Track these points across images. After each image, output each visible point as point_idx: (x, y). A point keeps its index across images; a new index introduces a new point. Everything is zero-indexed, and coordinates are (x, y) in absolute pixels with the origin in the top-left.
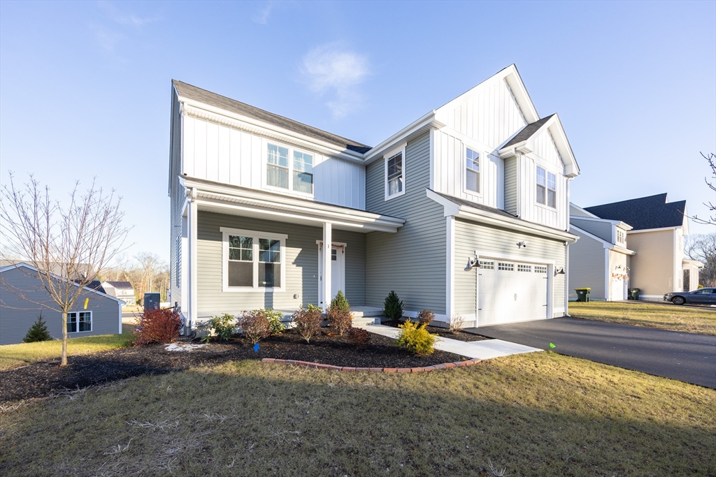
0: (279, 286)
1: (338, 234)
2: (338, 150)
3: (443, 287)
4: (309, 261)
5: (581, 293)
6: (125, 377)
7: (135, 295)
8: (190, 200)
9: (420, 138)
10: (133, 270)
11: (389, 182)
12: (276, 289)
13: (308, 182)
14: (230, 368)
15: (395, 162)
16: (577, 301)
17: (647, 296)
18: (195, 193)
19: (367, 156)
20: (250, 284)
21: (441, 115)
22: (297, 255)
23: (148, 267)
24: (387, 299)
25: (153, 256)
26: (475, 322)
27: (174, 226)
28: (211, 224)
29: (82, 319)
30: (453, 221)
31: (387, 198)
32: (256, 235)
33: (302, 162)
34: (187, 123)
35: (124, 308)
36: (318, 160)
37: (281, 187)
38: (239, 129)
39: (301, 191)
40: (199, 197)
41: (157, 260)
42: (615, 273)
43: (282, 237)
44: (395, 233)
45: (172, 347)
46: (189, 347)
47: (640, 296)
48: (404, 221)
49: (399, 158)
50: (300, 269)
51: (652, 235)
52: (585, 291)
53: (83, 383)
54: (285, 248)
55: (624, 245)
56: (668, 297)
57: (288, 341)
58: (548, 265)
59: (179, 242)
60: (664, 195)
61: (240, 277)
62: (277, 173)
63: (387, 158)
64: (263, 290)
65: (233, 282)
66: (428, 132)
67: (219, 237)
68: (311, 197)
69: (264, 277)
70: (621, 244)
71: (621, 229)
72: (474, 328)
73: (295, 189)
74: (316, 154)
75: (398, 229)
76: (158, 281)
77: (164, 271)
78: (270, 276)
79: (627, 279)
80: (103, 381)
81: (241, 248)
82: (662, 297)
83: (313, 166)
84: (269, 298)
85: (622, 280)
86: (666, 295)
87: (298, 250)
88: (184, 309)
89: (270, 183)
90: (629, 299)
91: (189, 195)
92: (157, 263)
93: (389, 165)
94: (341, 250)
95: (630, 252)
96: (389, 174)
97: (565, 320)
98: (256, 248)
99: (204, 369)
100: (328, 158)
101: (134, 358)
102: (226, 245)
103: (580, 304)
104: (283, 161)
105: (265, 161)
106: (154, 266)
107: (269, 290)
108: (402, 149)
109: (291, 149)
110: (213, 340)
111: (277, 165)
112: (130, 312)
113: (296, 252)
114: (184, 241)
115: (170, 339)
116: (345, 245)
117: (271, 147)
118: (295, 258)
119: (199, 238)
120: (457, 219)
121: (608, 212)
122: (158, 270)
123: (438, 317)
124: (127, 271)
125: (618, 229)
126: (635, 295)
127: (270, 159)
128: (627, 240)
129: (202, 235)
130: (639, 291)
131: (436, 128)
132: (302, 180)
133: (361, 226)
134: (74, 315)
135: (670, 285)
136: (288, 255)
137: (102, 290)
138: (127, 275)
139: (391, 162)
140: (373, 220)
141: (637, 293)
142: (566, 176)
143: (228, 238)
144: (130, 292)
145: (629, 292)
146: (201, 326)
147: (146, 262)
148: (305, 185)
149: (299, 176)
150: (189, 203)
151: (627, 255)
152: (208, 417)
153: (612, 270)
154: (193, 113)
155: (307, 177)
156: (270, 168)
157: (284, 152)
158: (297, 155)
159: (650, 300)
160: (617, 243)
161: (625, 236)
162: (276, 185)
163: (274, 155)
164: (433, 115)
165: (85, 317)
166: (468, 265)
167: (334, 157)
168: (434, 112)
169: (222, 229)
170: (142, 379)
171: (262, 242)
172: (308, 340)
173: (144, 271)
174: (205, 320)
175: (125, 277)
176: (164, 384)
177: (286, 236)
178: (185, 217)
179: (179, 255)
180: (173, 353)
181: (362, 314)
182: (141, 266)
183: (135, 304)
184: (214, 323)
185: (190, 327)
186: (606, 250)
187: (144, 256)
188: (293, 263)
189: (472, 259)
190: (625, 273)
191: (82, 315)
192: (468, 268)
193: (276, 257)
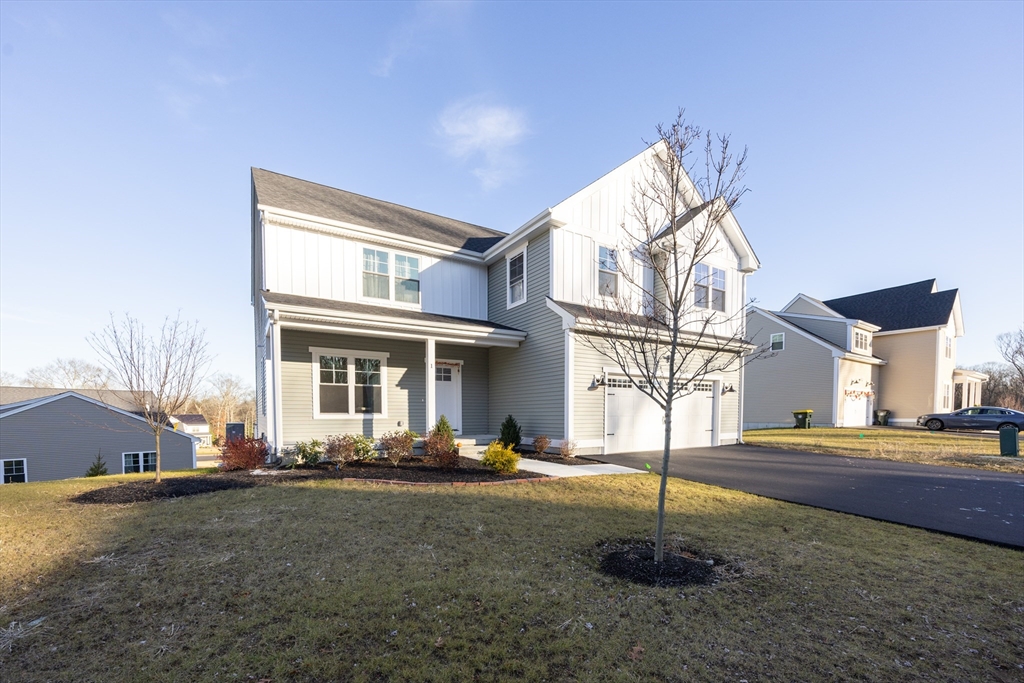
0: (380, 412)
1: (443, 349)
2: (450, 250)
3: (561, 414)
4: (414, 383)
5: (800, 417)
6: (214, 491)
7: (210, 433)
8: (272, 321)
9: (540, 235)
10: (206, 398)
11: (512, 288)
12: (376, 416)
13: (413, 290)
14: (311, 484)
15: (517, 263)
16: (795, 427)
17: (899, 420)
18: (277, 315)
19: (487, 256)
20: (346, 411)
21: (557, 214)
22: (401, 376)
23: (227, 394)
24: (503, 425)
25: (233, 379)
26: (603, 448)
27: (258, 346)
28: (297, 344)
29: (146, 461)
30: (572, 334)
31: (510, 306)
32: (351, 355)
33: (407, 266)
34: (269, 232)
35: (199, 449)
36: (425, 263)
37: (382, 297)
38: (329, 234)
39: (406, 301)
40: (282, 318)
41: (240, 385)
42: (850, 388)
43: (383, 356)
44: (517, 348)
45: (257, 472)
46: (274, 473)
47: (890, 420)
48: (525, 334)
49: (520, 258)
50: (406, 392)
51: (908, 337)
52: (805, 415)
53: (179, 494)
54: (386, 368)
55: (869, 351)
56: (921, 421)
57: (378, 466)
58: (714, 381)
59: (263, 364)
60: (930, 283)
61: (333, 402)
62: (376, 282)
63: (509, 258)
64: (361, 416)
65: (324, 409)
66: (548, 230)
67: (308, 358)
68: (417, 308)
69: (362, 403)
70: (863, 350)
71: (863, 332)
72: (602, 455)
73: (397, 299)
74: (424, 257)
75: (520, 343)
76: (242, 412)
77: (249, 399)
78: (369, 401)
79: (872, 398)
80: (196, 493)
81: (334, 370)
82: (915, 420)
83: (420, 271)
84: (368, 426)
85: (866, 399)
86: (920, 418)
87: (403, 370)
88: (270, 438)
89: (367, 293)
90: (874, 424)
91: (271, 316)
92: (239, 388)
93: (511, 268)
94: (456, 368)
95: (877, 361)
96: (511, 278)
97: (738, 448)
98: (351, 370)
99: (286, 484)
100: (439, 260)
101: (219, 479)
102: (316, 367)
103: (797, 431)
104: (384, 268)
105: (361, 269)
106: (235, 392)
107: (368, 416)
108: (523, 249)
109: (392, 253)
110: (299, 467)
111: (376, 272)
112: (207, 455)
113: (399, 372)
114: (268, 363)
115: (255, 465)
116: (462, 362)
117: (367, 252)
118: (399, 379)
119: (284, 358)
120: (577, 331)
121: (852, 307)
122: (241, 398)
123: (554, 443)
124: (199, 400)
125: (857, 330)
126: (883, 419)
127: (367, 265)
128: (873, 344)
129: (287, 356)
130: (889, 414)
131: (556, 227)
132: (407, 288)
133: (473, 341)
134: (137, 456)
135: (930, 404)
136: (390, 377)
137: (170, 425)
138: (199, 405)
139: (513, 264)
140: (486, 335)
141: (885, 416)
142: (742, 271)
143: (318, 360)
144: (204, 428)
145: (875, 415)
146: (287, 453)
147: (225, 388)
148: (409, 295)
149: (402, 283)
150: (271, 325)
151: (873, 365)
152: (282, 508)
153: (845, 384)
154: (275, 220)
155: (413, 285)
156: (367, 277)
157: (383, 257)
158: (399, 258)
159: (903, 425)
160: (854, 349)
161: (870, 339)
162: (374, 296)
163: (372, 261)
164: (549, 214)
165: (150, 458)
166: (593, 383)
167: (445, 258)
168: (550, 210)
169: (311, 349)
170: (229, 492)
171: (359, 364)
172: (396, 464)
173: (221, 399)
174: (292, 447)
175: (195, 409)
176: (248, 493)
177: (388, 355)
178: (268, 337)
179: (264, 379)
180: (258, 476)
181: (474, 441)
182: (217, 393)
183: (211, 445)
184: (301, 450)
185: (275, 454)
186: (836, 359)
187: (221, 379)
188: (397, 385)
189: (598, 377)
190: (869, 389)
191: (146, 455)
192: (593, 387)
193: (376, 378)
